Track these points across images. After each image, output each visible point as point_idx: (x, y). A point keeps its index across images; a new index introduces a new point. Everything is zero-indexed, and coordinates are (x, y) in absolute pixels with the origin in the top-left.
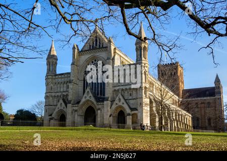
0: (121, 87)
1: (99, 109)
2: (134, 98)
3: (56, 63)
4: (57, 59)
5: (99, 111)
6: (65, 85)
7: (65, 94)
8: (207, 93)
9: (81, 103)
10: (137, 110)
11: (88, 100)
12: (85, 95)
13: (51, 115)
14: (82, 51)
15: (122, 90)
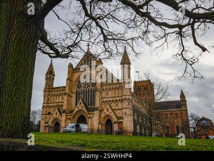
0: (109, 99)
1: (90, 118)
2: (120, 108)
3: (53, 79)
4: (54, 75)
5: (90, 120)
6: (60, 97)
7: (60, 104)
8: (175, 105)
9: (74, 112)
10: (123, 119)
11: (80, 110)
12: (78, 105)
13: (47, 123)
14: (76, 69)
15: (110, 101)
